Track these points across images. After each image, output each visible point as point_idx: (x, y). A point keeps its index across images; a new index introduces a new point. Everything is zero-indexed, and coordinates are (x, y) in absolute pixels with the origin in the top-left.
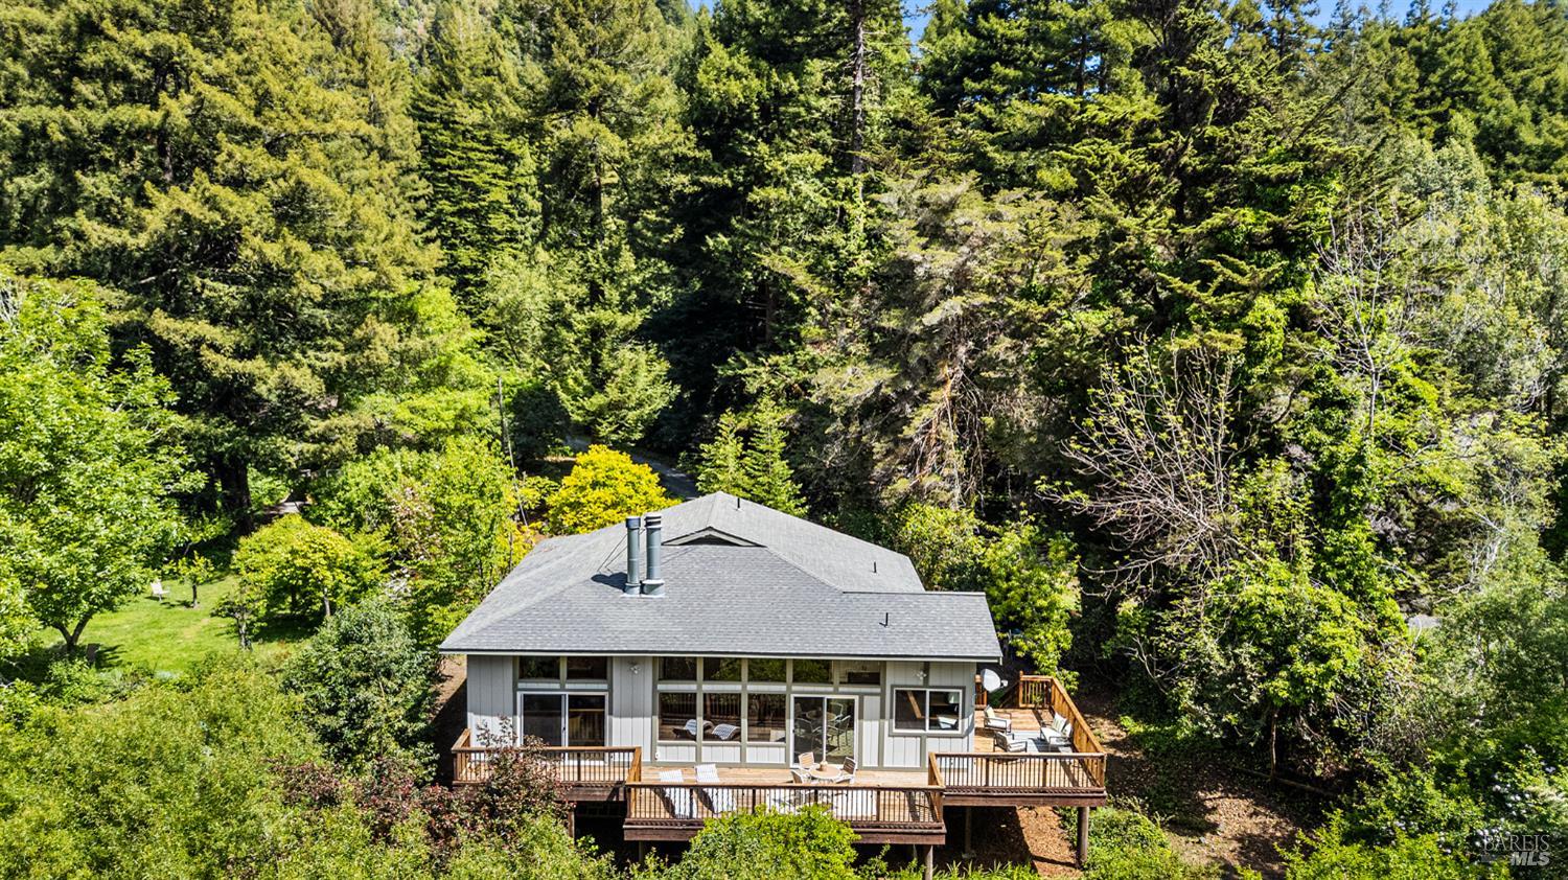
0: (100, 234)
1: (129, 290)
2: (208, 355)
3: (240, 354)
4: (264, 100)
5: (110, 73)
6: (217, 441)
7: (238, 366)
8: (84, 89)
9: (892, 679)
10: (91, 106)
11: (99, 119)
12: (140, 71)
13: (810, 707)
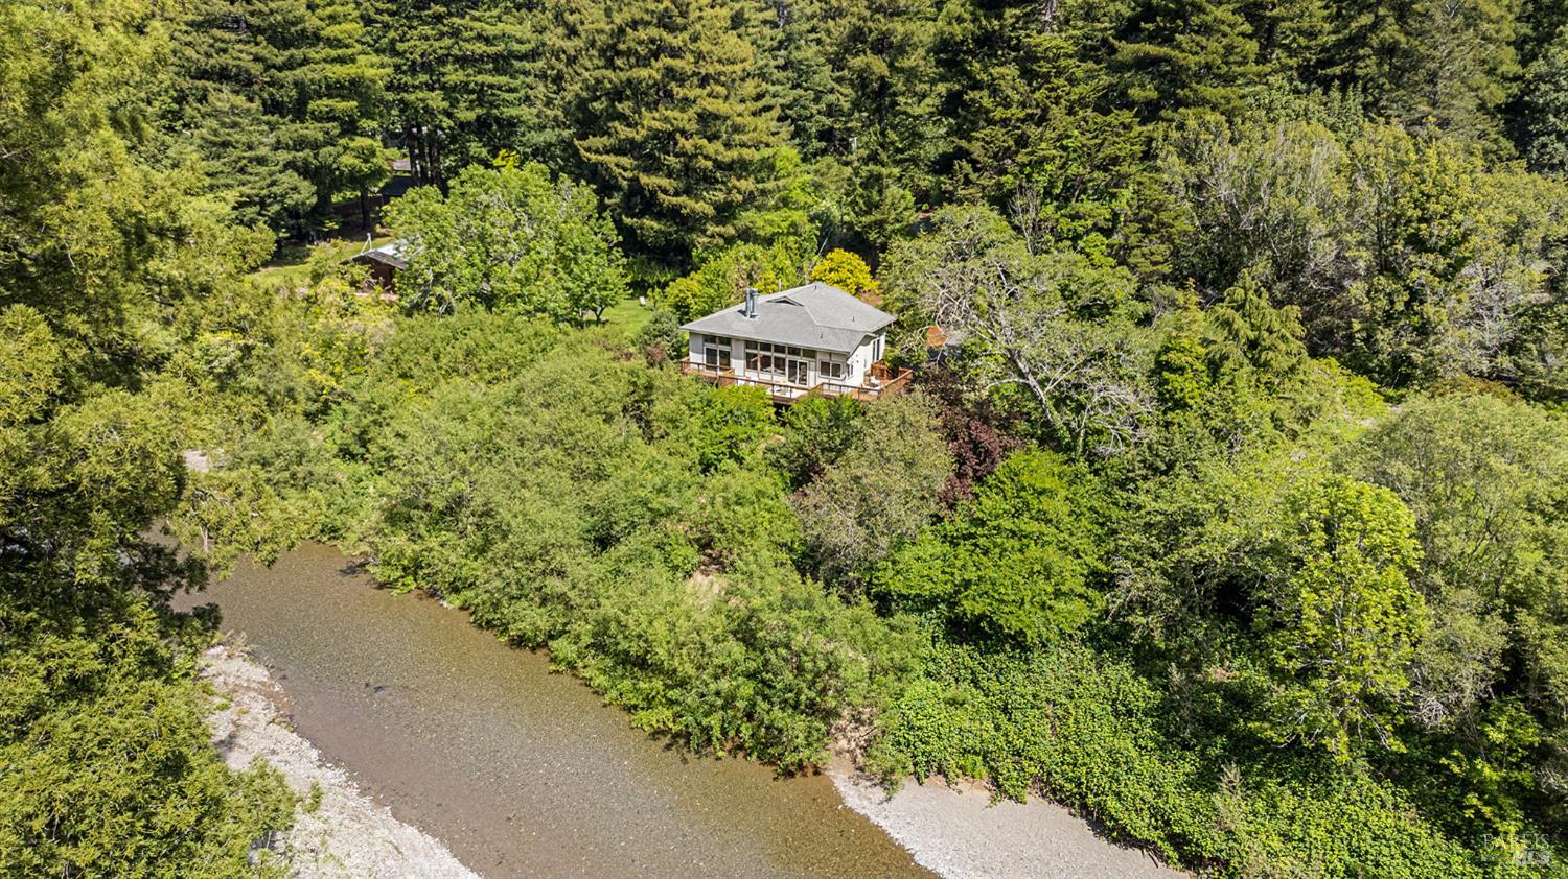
0: (624, 132)
1: (636, 159)
2: (661, 196)
3: (677, 194)
4: (700, 56)
5: (629, 53)
6: (670, 234)
7: (674, 200)
8: (619, 62)
9: (819, 357)
10: (621, 70)
11: (624, 76)
12: (642, 50)
13: (793, 364)
